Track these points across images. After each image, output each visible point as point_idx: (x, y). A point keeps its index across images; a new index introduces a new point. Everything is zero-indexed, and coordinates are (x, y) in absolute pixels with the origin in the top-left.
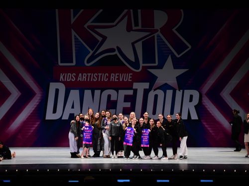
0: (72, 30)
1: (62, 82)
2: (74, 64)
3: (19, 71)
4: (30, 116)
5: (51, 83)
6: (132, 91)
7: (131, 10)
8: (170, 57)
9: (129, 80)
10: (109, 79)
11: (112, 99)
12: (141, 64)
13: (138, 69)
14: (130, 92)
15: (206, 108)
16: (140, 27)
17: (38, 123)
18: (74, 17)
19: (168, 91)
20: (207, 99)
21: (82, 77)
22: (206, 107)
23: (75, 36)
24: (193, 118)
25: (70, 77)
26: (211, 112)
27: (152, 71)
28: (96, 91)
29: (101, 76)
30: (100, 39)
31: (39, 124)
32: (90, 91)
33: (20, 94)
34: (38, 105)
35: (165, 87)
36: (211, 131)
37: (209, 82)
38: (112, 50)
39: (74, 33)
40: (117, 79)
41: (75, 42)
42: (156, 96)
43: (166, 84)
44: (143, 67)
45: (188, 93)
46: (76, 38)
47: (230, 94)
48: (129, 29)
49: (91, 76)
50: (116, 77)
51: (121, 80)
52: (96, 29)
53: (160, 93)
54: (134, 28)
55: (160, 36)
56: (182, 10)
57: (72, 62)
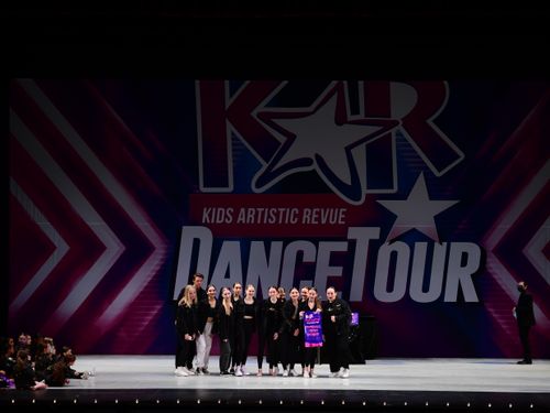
0: (228, 122)
1: (206, 225)
2: (230, 189)
3: (120, 202)
4: (142, 293)
5: (184, 227)
6: (346, 244)
7: (345, 82)
8: (421, 176)
9: (340, 222)
10: (300, 220)
11: (305, 260)
12: (365, 191)
13: (359, 199)
14: (342, 247)
15: (494, 279)
16: (362, 116)
17: (158, 307)
18: (231, 96)
19: (417, 244)
20: (497, 260)
21: (247, 216)
22: (496, 277)
23: (233, 134)
24: (467, 300)
25: (222, 215)
26: (504, 287)
27: (385, 203)
28: (273, 243)
29: (285, 213)
30: (282, 139)
31: (159, 310)
32: (262, 243)
33: (124, 248)
34: (158, 271)
35: (411, 237)
36: (504, 327)
37: (500, 226)
38: (307, 162)
39: (230, 128)
40: (316, 219)
41: (233, 145)
42: (394, 255)
43: (414, 230)
44: (367, 195)
45: (458, 248)
46: (234, 138)
47: (543, 251)
48: (340, 119)
49: (263, 213)
50: (314, 216)
51: (323, 222)
52: (274, 120)
53: (402, 248)
54: (350, 118)
55: (402, 135)
56: (446, 82)
57: (226, 185)
